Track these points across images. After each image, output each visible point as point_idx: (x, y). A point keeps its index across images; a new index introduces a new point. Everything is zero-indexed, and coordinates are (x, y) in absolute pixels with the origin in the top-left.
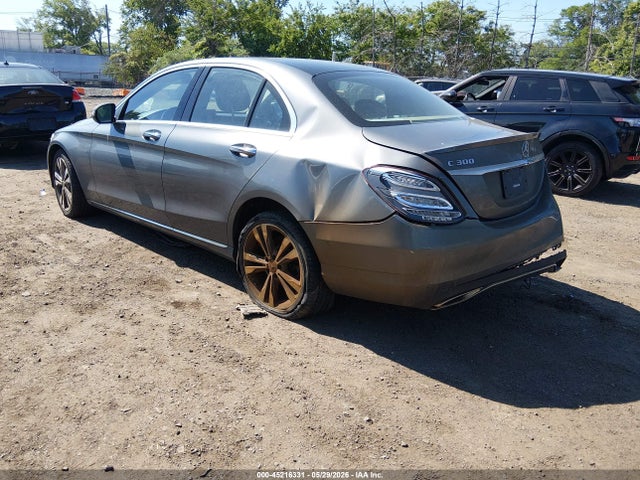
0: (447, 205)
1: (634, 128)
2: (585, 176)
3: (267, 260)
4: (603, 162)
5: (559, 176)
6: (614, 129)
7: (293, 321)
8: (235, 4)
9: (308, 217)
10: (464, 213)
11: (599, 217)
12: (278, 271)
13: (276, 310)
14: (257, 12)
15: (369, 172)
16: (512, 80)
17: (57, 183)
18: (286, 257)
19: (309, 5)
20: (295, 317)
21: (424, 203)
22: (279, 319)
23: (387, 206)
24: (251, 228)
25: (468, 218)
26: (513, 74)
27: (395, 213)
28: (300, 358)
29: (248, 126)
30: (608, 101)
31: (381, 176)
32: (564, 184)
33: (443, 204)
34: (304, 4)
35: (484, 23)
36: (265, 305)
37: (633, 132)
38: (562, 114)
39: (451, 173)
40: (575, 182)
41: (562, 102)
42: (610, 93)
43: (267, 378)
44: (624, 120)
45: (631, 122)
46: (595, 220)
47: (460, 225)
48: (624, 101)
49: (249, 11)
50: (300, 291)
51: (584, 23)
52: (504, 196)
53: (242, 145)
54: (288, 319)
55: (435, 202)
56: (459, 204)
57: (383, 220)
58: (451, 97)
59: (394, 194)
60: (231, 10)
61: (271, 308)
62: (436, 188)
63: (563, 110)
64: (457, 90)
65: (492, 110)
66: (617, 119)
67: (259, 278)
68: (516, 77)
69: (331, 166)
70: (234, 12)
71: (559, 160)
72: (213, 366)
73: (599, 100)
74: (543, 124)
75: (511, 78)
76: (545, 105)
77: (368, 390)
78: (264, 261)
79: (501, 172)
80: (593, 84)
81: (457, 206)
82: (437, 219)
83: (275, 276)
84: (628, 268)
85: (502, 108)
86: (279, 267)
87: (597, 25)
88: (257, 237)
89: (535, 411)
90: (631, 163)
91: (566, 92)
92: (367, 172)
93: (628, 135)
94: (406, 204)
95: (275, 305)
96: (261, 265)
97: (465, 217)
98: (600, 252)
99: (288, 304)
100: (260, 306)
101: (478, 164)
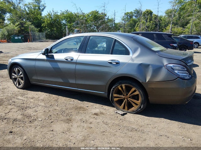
3: (124, 96)
7: (136, 114)
8: (28, 11)
9: (145, 81)
13: (129, 111)
14: (36, 14)
17: (13, 77)
19: (53, 11)
21: (183, 74)
22: (131, 114)
24: (117, 86)
25: (192, 77)
27: (178, 77)
29: (112, 54)
31: (171, 67)
34: (52, 11)
35: (106, 17)
36: (124, 110)
39: (188, 64)
42: (168, 38)
45: (174, 45)
49: (33, 13)
50: (139, 104)
51: (131, 17)
53: (113, 60)
54: (134, 114)
55: (186, 73)
57: (174, 80)
59: (176, 72)
60: (26, 13)
61: (127, 111)
62: (186, 69)
66: (171, 45)
67: (120, 102)
68: (141, 34)
70: (28, 14)
73: (165, 40)
78: (123, 96)
80: (163, 35)
81: (190, 74)
83: (128, 100)
86: (130, 97)
87: (134, 18)
88: (120, 89)
91: (156, 38)
92: (166, 66)
95: (128, 109)
96: (121, 97)
99: (135, 108)
100: (122, 111)
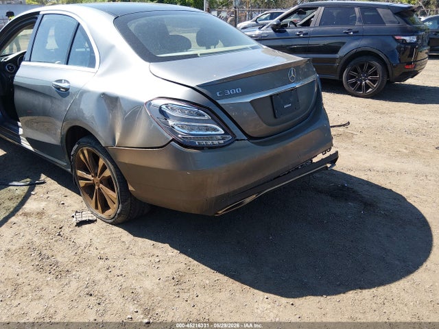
0: (218, 131)
1: (410, 43)
2: (374, 81)
3: (92, 177)
4: (387, 71)
5: (356, 82)
6: (395, 45)
9: (110, 143)
10: (233, 135)
11: (383, 113)
12: (101, 186)
13: (103, 216)
15: (150, 104)
16: (321, 9)
18: (103, 175)
20: (116, 222)
21: (200, 130)
22: (105, 224)
23: (166, 134)
24: (76, 151)
25: (237, 140)
26: (321, 5)
27: (173, 140)
28: (109, 263)
29: (67, 64)
30: (391, 23)
31: (160, 108)
32: (360, 88)
33: (215, 130)
36: (96, 212)
37: (409, 47)
38: (358, 35)
39: (220, 102)
40: (367, 87)
41: (358, 25)
42: (392, 17)
43: (74, 284)
44: (402, 38)
45: (408, 39)
46: (379, 116)
47: (230, 146)
48: (402, 23)
50: (116, 201)
52: (275, 117)
53: (60, 81)
54: (111, 224)
55: (208, 129)
56: (229, 128)
57: (164, 146)
58: (277, 25)
59: (171, 123)
61: (100, 215)
62: (207, 117)
63: (357, 32)
64: (281, 20)
65: (307, 34)
66: (397, 38)
67: (89, 190)
68: (323, 8)
69: (123, 98)
71: (355, 70)
72: (32, 275)
73: (383, 23)
74: (344, 43)
75: (320, 8)
76: (345, 28)
77: (157, 290)
78: (89, 177)
79: (271, 96)
80: (380, 11)
81: (227, 130)
82: (210, 143)
83: (99, 189)
84: (396, 157)
85: (314, 32)
86: (101, 182)
88: (81, 156)
89: (291, 301)
90: (407, 71)
91: (360, 18)
92: (149, 103)
93: (405, 49)
94: (182, 132)
95: (103, 212)
96: (89, 180)
97: (235, 139)
98: (377, 144)
99: (110, 212)
100: (92, 213)
101: (245, 92)
